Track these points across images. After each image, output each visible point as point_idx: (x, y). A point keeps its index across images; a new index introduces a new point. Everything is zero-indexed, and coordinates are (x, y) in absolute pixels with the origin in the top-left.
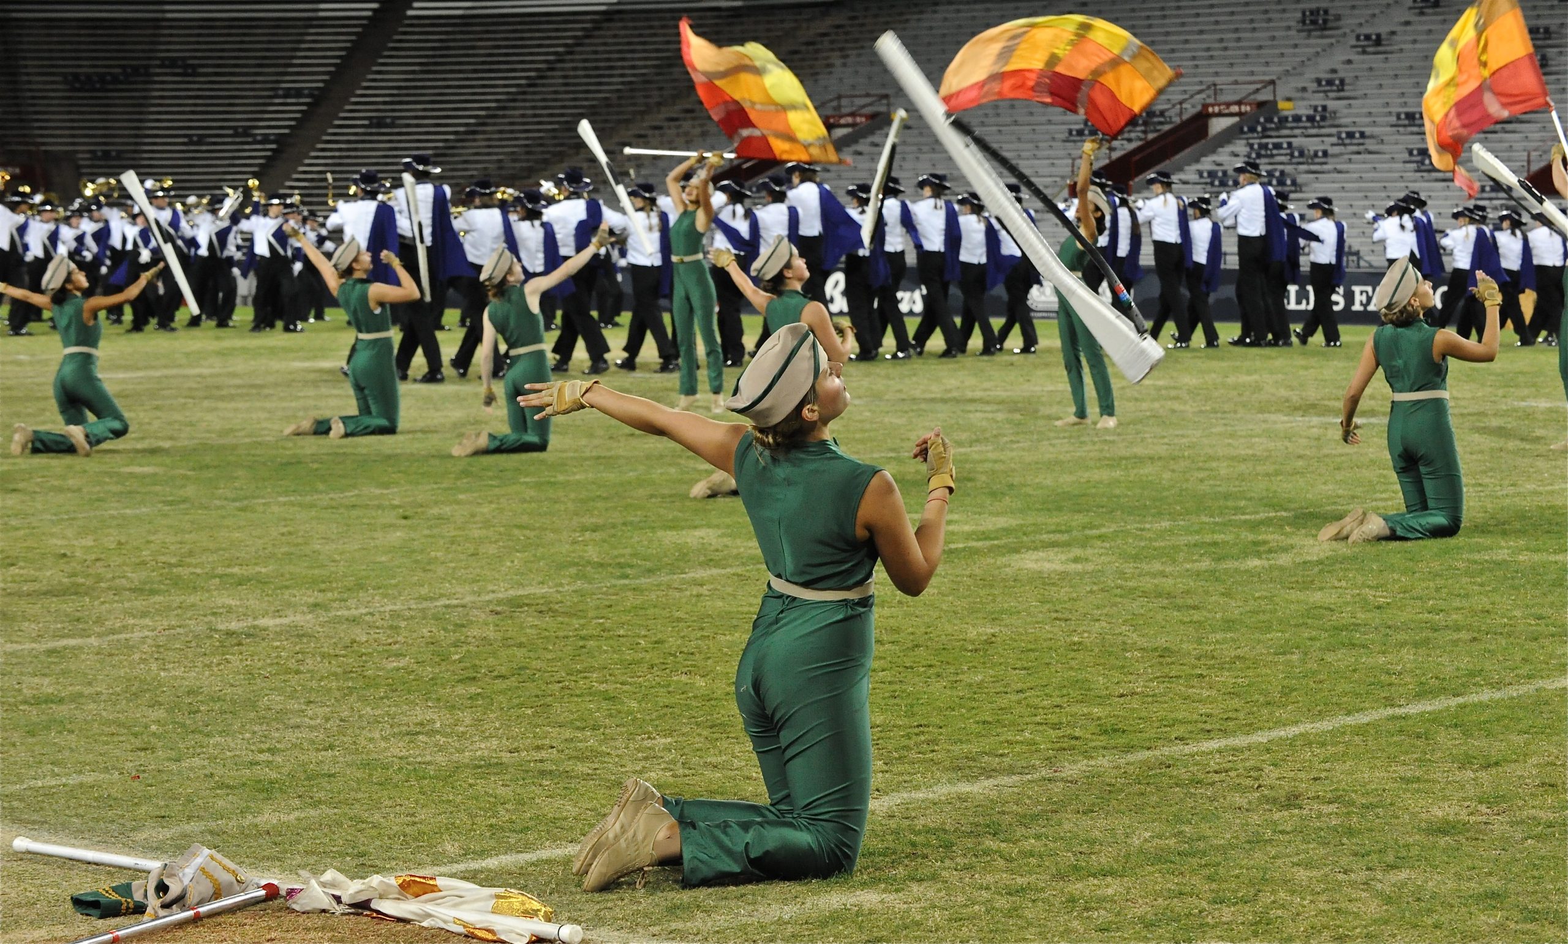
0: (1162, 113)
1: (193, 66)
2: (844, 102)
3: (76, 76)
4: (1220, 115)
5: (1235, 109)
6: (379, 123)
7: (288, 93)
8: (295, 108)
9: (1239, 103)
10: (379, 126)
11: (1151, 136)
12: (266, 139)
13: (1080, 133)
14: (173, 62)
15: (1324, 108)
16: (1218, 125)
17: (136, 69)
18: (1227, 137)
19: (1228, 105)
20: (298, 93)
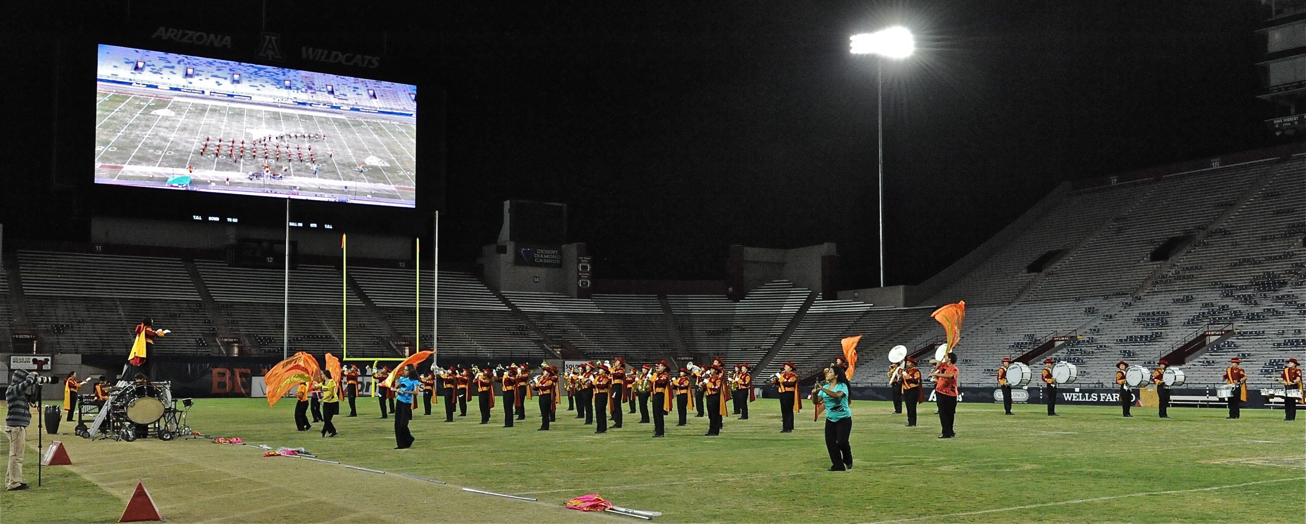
0: (1039, 340)
1: (744, 328)
2: (939, 337)
3: (710, 331)
4: (1058, 340)
5: (1063, 339)
6: (798, 344)
7: (771, 336)
8: (774, 340)
9: (1064, 337)
10: (798, 345)
11: (1036, 347)
12: (765, 349)
13: (1013, 346)
14: (738, 327)
15: (1092, 338)
16: (1058, 344)
17: (727, 329)
18: (1061, 347)
19: (1061, 337)
20: (774, 336)
